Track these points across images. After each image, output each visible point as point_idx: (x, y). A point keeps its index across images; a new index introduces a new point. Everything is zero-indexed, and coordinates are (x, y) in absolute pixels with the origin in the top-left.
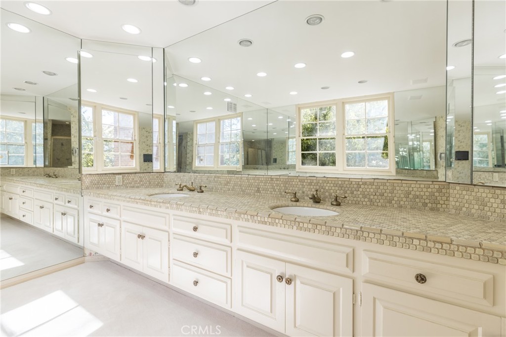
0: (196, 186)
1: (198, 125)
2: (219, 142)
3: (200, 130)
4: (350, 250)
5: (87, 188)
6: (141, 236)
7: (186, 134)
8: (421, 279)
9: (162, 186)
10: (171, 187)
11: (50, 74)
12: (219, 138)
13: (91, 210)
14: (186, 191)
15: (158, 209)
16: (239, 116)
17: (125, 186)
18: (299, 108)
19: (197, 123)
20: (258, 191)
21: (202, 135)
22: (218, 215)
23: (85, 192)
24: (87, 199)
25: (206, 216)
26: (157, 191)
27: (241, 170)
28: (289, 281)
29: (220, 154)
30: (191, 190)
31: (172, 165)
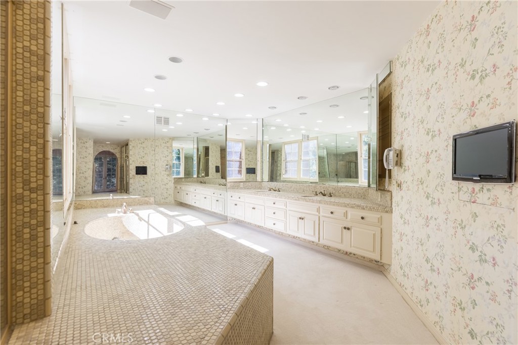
0: (277, 189)
1: (286, 146)
2: (301, 159)
3: (287, 149)
4: (318, 207)
5: (229, 188)
6: (254, 208)
7: (278, 151)
8: (332, 213)
9: (261, 189)
10: (265, 189)
11: (207, 130)
12: (301, 156)
13: (231, 198)
14: (272, 191)
15: (260, 197)
16: (316, 139)
17: (245, 188)
18: (361, 134)
19: (285, 144)
20: (304, 191)
21: (289, 154)
22: (281, 198)
23: (228, 190)
24: (230, 193)
25: (278, 199)
26: (259, 190)
27: (318, 181)
28: (303, 219)
29: (302, 168)
30: (274, 191)
31: (266, 177)
